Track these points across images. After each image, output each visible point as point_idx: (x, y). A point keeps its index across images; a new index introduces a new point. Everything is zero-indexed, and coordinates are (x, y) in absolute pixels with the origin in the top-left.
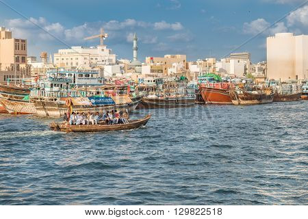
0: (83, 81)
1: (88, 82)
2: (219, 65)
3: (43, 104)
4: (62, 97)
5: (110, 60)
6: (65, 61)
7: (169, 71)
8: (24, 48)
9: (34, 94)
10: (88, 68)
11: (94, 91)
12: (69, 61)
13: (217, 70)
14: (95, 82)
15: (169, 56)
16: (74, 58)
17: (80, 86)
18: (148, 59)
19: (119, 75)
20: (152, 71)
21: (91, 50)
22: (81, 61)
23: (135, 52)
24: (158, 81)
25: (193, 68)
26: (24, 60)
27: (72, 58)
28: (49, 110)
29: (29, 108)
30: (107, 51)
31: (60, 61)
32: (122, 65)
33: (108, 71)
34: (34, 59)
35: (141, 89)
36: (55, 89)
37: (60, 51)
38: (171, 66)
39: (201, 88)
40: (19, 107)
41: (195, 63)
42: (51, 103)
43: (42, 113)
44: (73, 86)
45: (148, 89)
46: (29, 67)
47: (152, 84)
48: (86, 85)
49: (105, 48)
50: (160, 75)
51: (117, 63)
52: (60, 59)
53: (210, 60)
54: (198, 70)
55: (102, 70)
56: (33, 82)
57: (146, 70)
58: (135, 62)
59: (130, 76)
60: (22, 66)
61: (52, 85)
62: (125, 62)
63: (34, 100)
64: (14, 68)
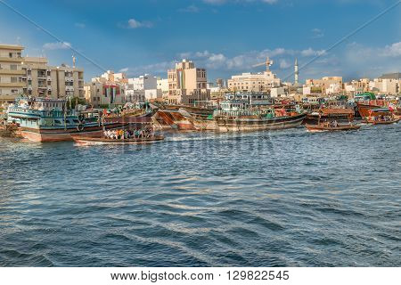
0: (257, 102)
1: (260, 102)
2: (372, 85)
3: (224, 122)
4: (240, 115)
5: (275, 84)
6: (237, 85)
7: (327, 91)
8: (204, 76)
9: (216, 113)
10: (257, 90)
11: (265, 110)
12: (241, 86)
13: (371, 89)
14: (266, 102)
15: (327, 78)
16: (244, 83)
17: (254, 106)
18: (308, 81)
19: (283, 96)
20: (312, 92)
21: (259, 76)
22: (250, 85)
23: (296, 76)
24: (321, 100)
25: (349, 88)
26: (204, 86)
27: (245, 81)
28: (229, 126)
29: (213, 125)
30: (272, 76)
31: (233, 86)
32: (286, 88)
33: (274, 93)
34: (211, 84)
35: (306, 108)
36: (234, 109)
37: (233, 77)
38: (328, 87)
39: (358, 105)
40: (204, 125)
41: (350, 84)
42: (231, 121)
43: (224, 129)
45: (313, 107)
46: (208, 91)
47: (316, 103)
48: (259, 105)
49: (270, 73)
50: (320, 96)
51: (282, 85)
52: (233, 83)
53: (364, 81)
54: (353, 89)
55: (269, 91)
56: (215, 104)
57: (306, 90)
58: (297, 84)
60: (203, 91)
61: (231, 106)
62: (288, 84)
63: (217, 119)
64: (197, 92)
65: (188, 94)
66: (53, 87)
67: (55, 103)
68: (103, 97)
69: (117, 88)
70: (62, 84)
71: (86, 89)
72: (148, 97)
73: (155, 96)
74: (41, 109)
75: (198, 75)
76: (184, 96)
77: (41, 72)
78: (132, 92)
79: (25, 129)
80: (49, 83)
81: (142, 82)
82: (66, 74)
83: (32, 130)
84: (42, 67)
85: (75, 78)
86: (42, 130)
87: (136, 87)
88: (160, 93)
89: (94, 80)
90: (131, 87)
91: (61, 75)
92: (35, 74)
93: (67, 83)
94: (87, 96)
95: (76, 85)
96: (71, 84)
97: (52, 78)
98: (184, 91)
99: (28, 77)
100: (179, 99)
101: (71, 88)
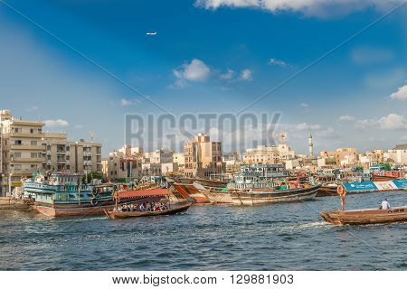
0: (271, 175)
1: (275, 174)
2: (387, 156)
3: (238, 195)
4: (253, 188)
5: (290, 156)
6: (252, 158)
7: (342, 163)
8: (220, 149)
9: (230, 186)
10: (272, 163)
11: (279, 182)
12: (256, 158)
13: (386, 159)
14: (282, 174)
15: (341, 150)
16: (260, 155)
18: (322, 153)
19: (298, 168)
20: (327, 163)
21: (273, 148)
22: (265, 158)
23: (310, 148)
24: (336, 172)
25: (363, 160)
26: (220, 159)
27: (258, 156)
28: (244, 199)
29: (227, 198)
30: (286, 148)
31: (248, 159)
32: (301, 160)
33: (289, 165)
34: (226, 157)
36: (248, 181)
37: (248, 150)
38: (343, 159)
39: (374, 176)
40: (219, 198)
41: (365, 155)
42: (245, 194)
43: (238, 202)
44: (262, 179)
45: (329, 179)
46: (224, 164)
47: (331, 174)
49: (285, 146)
50: (335, 167)
51: (296, 158)
52: (248, 156)
53: (378, 152)
54: (368, 161)
55: (284, 164)
56: (230, 177)
57: (321, 162)
58: (311, 156)
60: (219, 164)
61: (245, 179)
63: (231, 191)
64: (213, 165)
65: (204, 167)
66: (71, 162)
67: (70, 178)
68: (120, 171)
69: (134, 162)
70: (80, 159)
71: (104, 163)
72: (164, 171)
73: (171, 170)
74: (56, 183)
75: (214, 149)
76: (200, 169)
77: (61, 147)
78: (148, 166)
79: (40, 204)
80: (68, 158)
81: (158, 155)
82: (85, 149)
83: (48, 205)
84: (61, 143)
85: (92, 153)
86: (56, 205)
87: (152, 161)
88: (175, 166)
89: (111, 154)
90: (148, 160)
91: (80, 150)
92: (54, 149)
93: (85, 158)
94: (105, 170)
95: (94, 159)
96: (89, 158)
97: (71, 153)
98: (200, 164)
99: (48, 153)
100: (194, 172)
101: (89, 162)
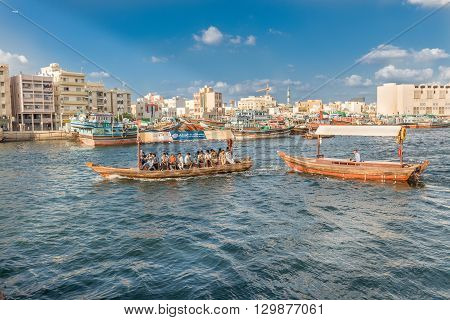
0: (258, 118)
1: (261, 118)
2: (344, 106)
4: (244, 128)
5: (273, 104)
6: (245, 106)
7: (311, 110)
8: (221, 98)
9: (226, 125)
10: (259, 109)
11: (264, 124)
12: (247, 106)
13: (343, 109)
14: (265, 118)
15: (310, 101)
18: (297, 103)
19: (278, 114)
20: (300, 110)
21: (261, 98)
22: (254, 106)
23: (288, 99)
24: (306, 117)
26: (220, 106)
27: (249, 103)
30: (270, 98)
31: (242, 106)
32: (281, 107)
33: (272, 111)
34: (226, 104)
36: (240, 123)
37: (242, 99)
38: (312, 107)
41: (328, 105)
44: (251, 121)
45: (300, 122)
46: (224, 109)
47: (302, 119)
50: (305, 114)
51: (277, 106)
52: (242, 104)
53: (338, 103)
55: (268, 110)
56: (228, 119)
57: (296, 110)
58: (288, 105)
59: (286, 114)
60: (220, 109)
61: (238, 121)
62: (282, 105)
64: (216, 110)
65: (208, 111)
66: (108, 105)
67: (105, 117)
68: (145, 113)
69: (156, 106)
70: (115, 103)
71: (133, 106)
72: (178, 114)
73: (184, 113)
74: (95, 121)
75: (216, 97)
76: (205, 113)
77: (99, 94)
78: (167, 109)
79: (83, 136)
80: (105, 102)
81: (174, 101)
82: (118, 95)
83: (89, 137)
84: (100, 90)
85: (124, 98)
86: (95, 137)
87: (170, 106)
88: (187, 110)
89: (138, 100)
90: (166, 105)
91: (114, 96)
92: (94, 96)
93: (118, 102)
94: (134, 112)
95: (125, 103)
97: (107, 98)
98: (205, 109)
99: (90, 97)
100: (201, 114)
101: (122, 106)
